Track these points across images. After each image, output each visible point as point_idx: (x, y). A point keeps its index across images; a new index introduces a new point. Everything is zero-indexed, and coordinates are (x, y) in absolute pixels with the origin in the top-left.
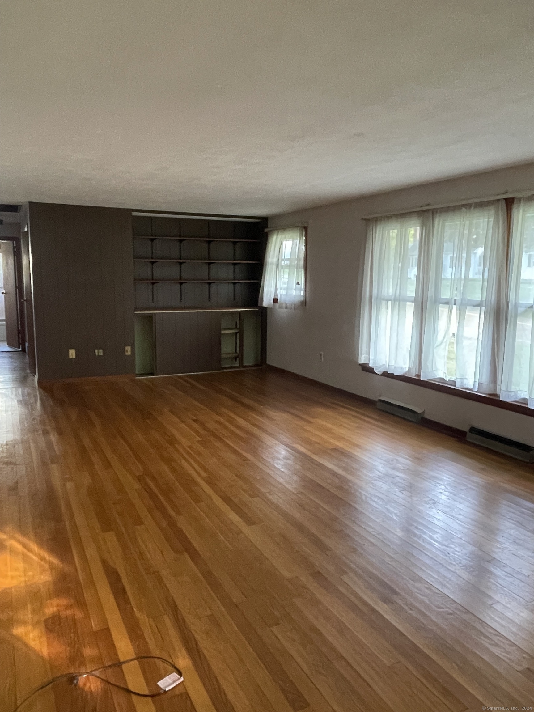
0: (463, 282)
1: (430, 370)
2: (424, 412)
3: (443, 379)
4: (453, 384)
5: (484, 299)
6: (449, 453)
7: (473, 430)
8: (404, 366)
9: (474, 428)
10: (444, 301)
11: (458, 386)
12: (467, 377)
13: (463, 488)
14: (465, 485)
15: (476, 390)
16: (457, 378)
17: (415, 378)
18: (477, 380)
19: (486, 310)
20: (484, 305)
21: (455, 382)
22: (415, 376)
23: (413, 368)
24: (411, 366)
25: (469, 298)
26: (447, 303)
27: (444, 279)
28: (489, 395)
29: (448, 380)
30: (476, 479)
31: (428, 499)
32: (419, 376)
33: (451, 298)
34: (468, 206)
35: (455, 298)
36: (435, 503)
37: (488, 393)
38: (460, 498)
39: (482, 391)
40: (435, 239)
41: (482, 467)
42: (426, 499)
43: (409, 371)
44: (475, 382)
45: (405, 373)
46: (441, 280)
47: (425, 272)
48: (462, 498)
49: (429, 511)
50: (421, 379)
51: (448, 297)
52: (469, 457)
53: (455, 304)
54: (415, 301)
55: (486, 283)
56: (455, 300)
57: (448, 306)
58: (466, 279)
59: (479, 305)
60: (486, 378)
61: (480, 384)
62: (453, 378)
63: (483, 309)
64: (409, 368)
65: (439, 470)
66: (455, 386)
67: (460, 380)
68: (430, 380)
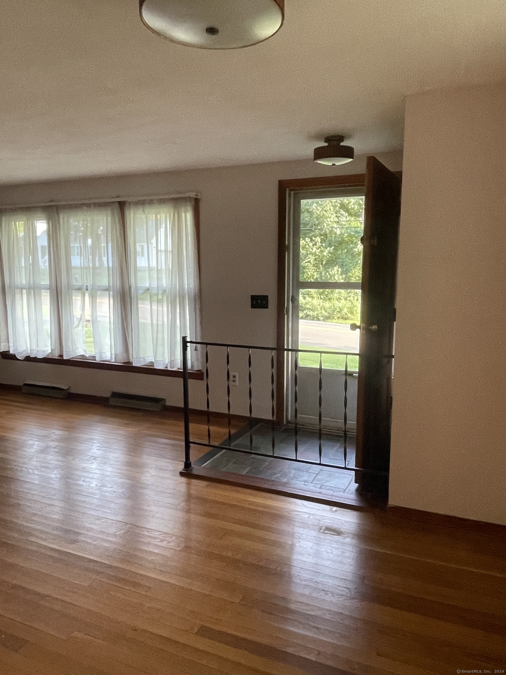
0: (91, 271)
1: (71, 350)
2: (69, 388)
3: (84, 355)
4: (94, 359)
5: (111, 285)
6: (97, 418)
7: (115, 395)
8: (45, 349)
9: (114, 393)
10: (77, 287)
11: (98, 360)
12: (104, 351)
13: (114, 441)
14: (116, 439)
15: (113, 360)
16: (96, 353)
17: (58, 358)
18: (113, 352)
19: (114, 293)
20: (112, 289)
21: (95, 357)
22: (58, 357)
23: (55, 350)
24: (53, 348)
25: (98, 284)
26: (79, 289)
27: (75, 268)
28: (124, 363)
29: (88, 356)
30: (122, 432)
31: (89, 457)
32: (61, 356)
33: (82, 284)
34: (88, 206)
35: (87, 284)
36: (95, 459)
37: (122, 362)
38: (114, 449)
39: (118, 360)
40: (62, 232)
41: (126, 422)
42: (87, 458)
43: (51, 353)
44: (111, 354)
45: (48, 355)
46: (71, 269)
47: (56, 260)
48: (115, 449)
49: (92, 466)
50: (65, 358)
51: (81, 284)
52: (114, 417)
53: (87, 290)
54: (50, 288)
55: (111, 272)
56: (87, 286)
57: (80, 291)
58: (94, 268)
59: (107, 289)
60: (120, 349)
61: (116, 355)
62: (93, 354)
63: (111, 293)
64: (51, 350)
65: (92, 433)
66: (95, 360)
67: (99, 354)
68: (71, 358)
